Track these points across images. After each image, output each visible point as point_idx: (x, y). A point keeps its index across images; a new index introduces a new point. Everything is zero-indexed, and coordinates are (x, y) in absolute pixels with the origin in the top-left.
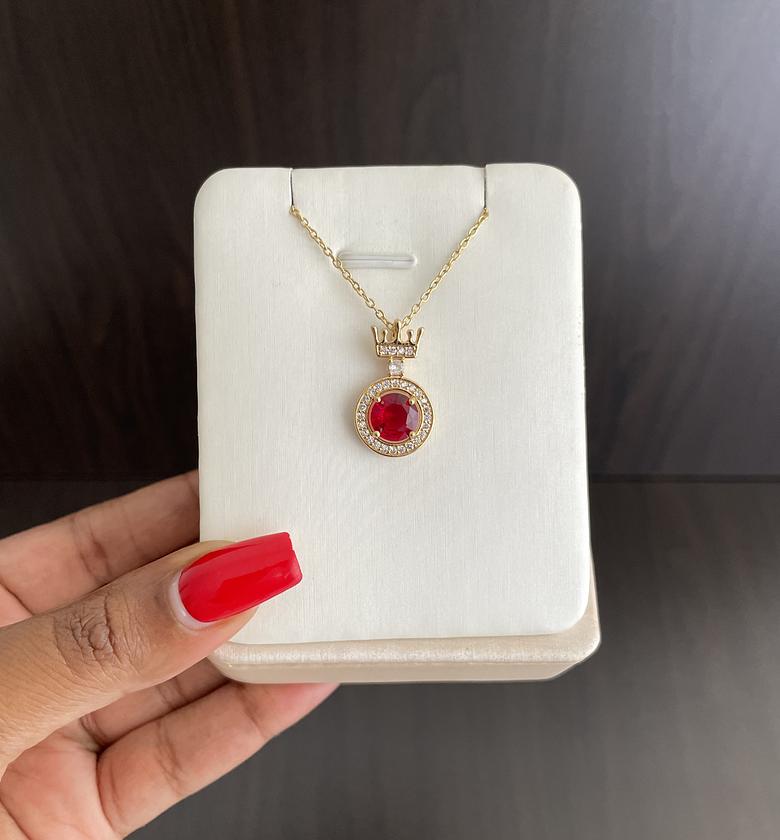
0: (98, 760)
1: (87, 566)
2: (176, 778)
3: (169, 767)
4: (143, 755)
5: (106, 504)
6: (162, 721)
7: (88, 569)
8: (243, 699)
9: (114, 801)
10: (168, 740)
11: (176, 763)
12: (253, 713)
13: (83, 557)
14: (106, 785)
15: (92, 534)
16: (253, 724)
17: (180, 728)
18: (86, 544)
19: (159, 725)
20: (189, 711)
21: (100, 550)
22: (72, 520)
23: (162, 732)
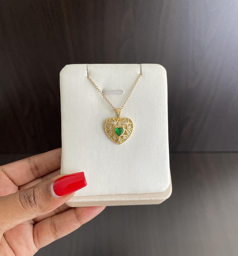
0: (33, 227)
1: (33, 172)
2: (55, 234)
3: (54, 231)
4: (46, 226)
5: (39, 155)
6: (53, 218)
7: (33, 173)
8: (76, 213)
9: (38, 239)
10: (54, 223)
11: (55, 230)
12: (78, 217)
13: (31, 169)
14: (36, 235)
15: (35, 163)
16: (78, 221)
17: (58, 220)
18: (33, 166)
19: (52, 219)
20: (60, 215)
21: (36, 168)
22: (29, 159)
23: (52, 221)
